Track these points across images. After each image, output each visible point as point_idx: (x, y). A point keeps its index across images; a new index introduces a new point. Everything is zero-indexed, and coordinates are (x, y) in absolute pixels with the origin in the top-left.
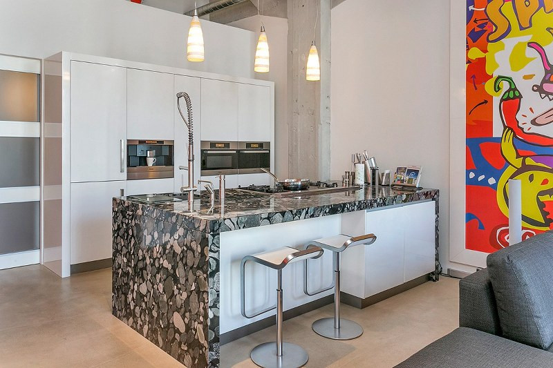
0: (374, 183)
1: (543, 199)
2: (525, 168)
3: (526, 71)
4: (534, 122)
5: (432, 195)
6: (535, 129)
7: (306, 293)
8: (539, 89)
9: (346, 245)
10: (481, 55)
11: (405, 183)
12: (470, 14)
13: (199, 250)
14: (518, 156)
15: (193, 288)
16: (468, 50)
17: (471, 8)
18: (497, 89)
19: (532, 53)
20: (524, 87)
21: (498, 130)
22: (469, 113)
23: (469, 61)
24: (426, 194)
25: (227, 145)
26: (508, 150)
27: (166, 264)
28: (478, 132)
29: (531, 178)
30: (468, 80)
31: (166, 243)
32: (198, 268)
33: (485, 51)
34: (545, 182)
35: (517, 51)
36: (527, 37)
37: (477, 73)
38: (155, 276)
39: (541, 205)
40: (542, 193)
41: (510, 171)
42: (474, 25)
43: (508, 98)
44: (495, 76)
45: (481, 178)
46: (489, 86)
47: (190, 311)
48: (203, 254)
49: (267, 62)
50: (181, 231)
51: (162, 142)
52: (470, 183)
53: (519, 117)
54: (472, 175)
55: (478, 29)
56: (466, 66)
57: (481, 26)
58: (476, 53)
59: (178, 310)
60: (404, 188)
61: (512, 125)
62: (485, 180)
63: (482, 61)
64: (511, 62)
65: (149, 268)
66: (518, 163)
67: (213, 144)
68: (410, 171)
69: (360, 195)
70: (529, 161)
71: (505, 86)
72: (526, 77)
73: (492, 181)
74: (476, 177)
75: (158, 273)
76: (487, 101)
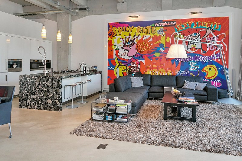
0: (86, 70)
1: (123, 72)
2: (120, 65)
3: (120, 44)
4: (121, 55)
5: (100, 72)
6: (122, 57)
7: (75, 95)
8: (123, 48)
9: (86, 82)
10: (111, 39)
11: (94, 70)
12: (109, 29)
13: (57, 83)
14: (118, 63)
15: (55, 92)
16: (108, 38)
17: (109, 28)
18: (114, 47)
19: (121, 40)
20: (120, 48)
21: (114, 57)
22: (108, 53)
23: (108, 41)
24: (99, 72)
25: (38, 61)
26: (117, 61)
27: (44, 89)
28: (110, 57)
29: (121, 67)
30: (108, 45)
31: (44, 84)
32: (57, 87)
33: (112, 39)
34: (124, 68)
35: (118, 39)
36: (120, 37)
37: (110, 43)
38: (40, 93)
39: (123, 73)
40: (123, 71)
41: (117, 66)
42: (110, 32)
43: (117, 50)
44: (114, 45)
45: (111, 68)
46: (113, 47)
47: (54, 98)
48: (58, 84)
49: (60, 38)
50: (50, 80)
51: (19, 60)
52: (109, 69)
53: (119, 54)
54: (109, 67)
55: (110, 33)
56: (108, 42)
57: (111, 33)
58: (110, 39)
59: (49, 99)
60: (94, 71)
61: (117, 56)
62: (112, 68)
63: (111, 41)
64: (117, 41)
65: (37, 91)
66: (118, 64)
67: (34, 61)
68: (95, 67)
69: (82, 73)
70: (121, 64)
71: (116, 47)
72: (120, 45)
73: (113, 68)
74: (110, 68)
75: (41, 92)
76: (112, 50)
